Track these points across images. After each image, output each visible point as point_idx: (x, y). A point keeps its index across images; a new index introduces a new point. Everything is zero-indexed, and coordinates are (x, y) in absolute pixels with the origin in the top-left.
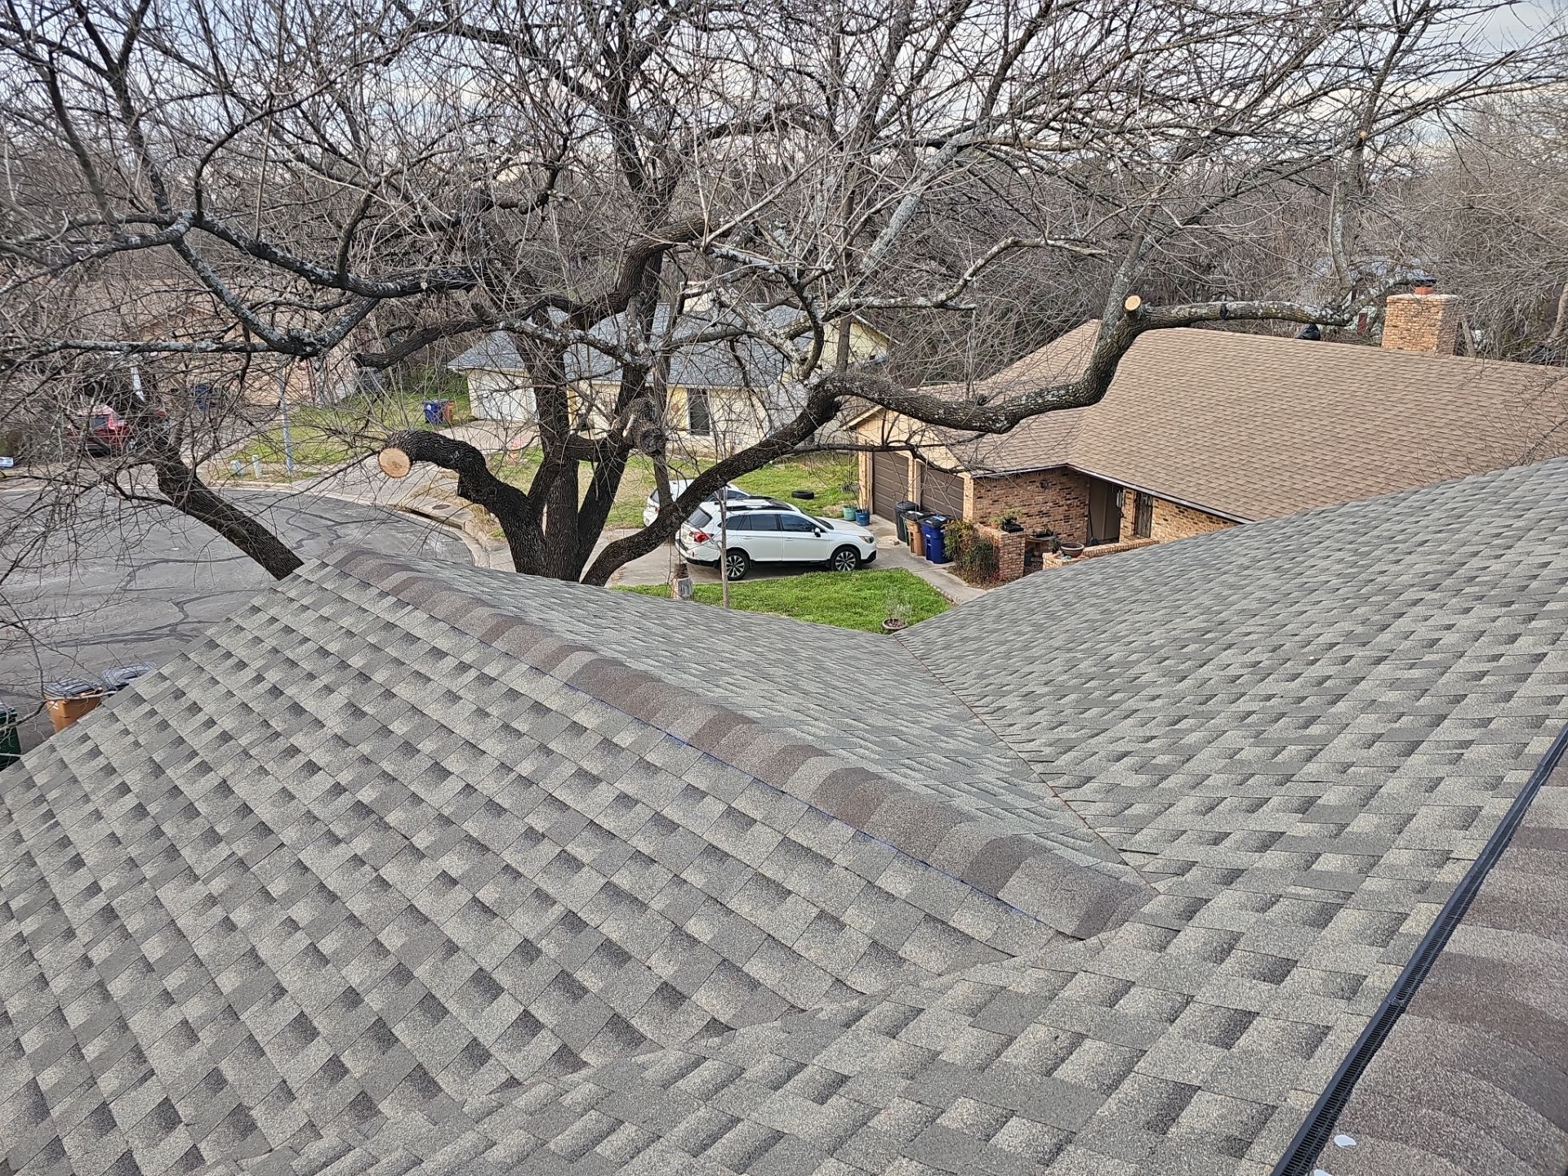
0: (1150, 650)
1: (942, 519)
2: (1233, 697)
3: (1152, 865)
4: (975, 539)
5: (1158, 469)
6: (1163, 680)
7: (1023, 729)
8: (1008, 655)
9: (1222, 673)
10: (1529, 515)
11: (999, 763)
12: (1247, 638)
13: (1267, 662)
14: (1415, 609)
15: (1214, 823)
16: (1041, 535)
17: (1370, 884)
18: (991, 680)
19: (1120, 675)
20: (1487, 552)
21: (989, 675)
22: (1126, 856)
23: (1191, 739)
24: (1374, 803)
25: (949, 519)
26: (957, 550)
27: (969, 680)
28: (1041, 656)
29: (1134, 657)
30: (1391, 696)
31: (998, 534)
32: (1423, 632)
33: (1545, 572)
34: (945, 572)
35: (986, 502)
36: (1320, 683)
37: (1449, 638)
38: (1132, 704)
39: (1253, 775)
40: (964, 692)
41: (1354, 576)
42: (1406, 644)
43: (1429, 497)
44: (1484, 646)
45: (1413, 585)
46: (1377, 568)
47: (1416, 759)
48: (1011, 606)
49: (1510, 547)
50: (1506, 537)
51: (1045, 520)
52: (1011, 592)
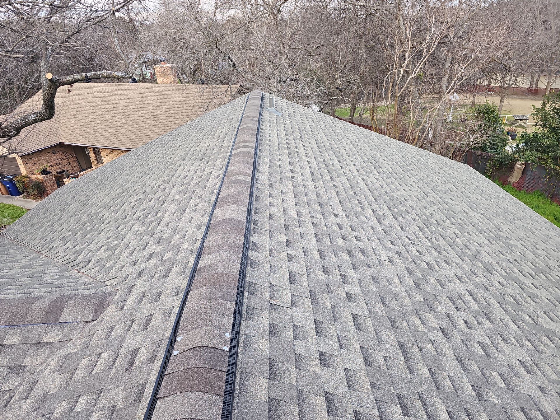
0: (105, 205)
1: (12, 177)
2: (134, 213)
3: (115, 282)
4: (31, 181)
5: (97, 138)
6: (111, 215)
7: (62, 252)
8: (52, 225)
9: (129, 206)
10: (204, 131)
11: (55, 270)
12: (135, 191)
13: (142, 198)
14: (180, 167)
15: (134, 258)
16: (60, 173)
17: (179, 257)
18: (47, 238)
19: (96, 218)
20: (196, 145)
21: (45, 236)
22: (106, 283)
23: (122, 233)
24: (177, 232)
25: (15, 176)
26: (24, 188)
27: (37, 241)
28: (65, 221)
29: (100, 210)
30: (177, 197)
31: (41, 177)
32: (183, 174)
33: (209, 147)
34: (22, 199)
35: (30, 165)
36: (158, 199)
37: (190, 174)
38: (101, 228)
39: (143, 237)
40: (36, 247)
41: (163, 161)
42: (180, 179)
43: (179, 131)
44: (198, 174)
45: (179, 160)
46: (169, 157)
47: (186, 214)
48: (50, 205)
49: (200, 142)
50: (200, 139)
51: (60, 166)
52: (50, 199)
